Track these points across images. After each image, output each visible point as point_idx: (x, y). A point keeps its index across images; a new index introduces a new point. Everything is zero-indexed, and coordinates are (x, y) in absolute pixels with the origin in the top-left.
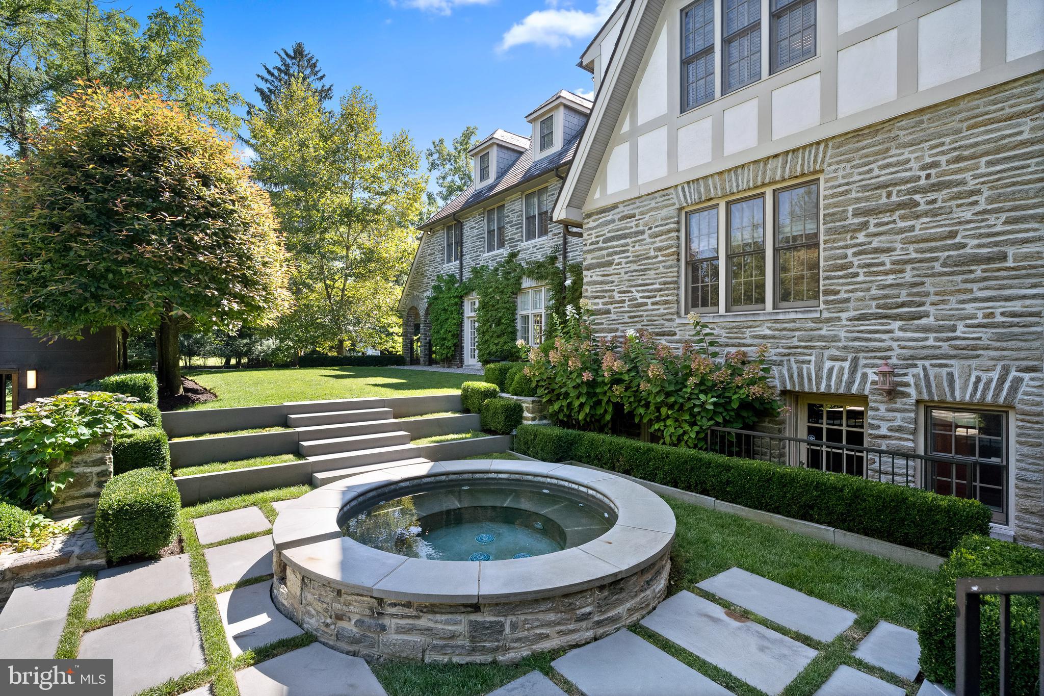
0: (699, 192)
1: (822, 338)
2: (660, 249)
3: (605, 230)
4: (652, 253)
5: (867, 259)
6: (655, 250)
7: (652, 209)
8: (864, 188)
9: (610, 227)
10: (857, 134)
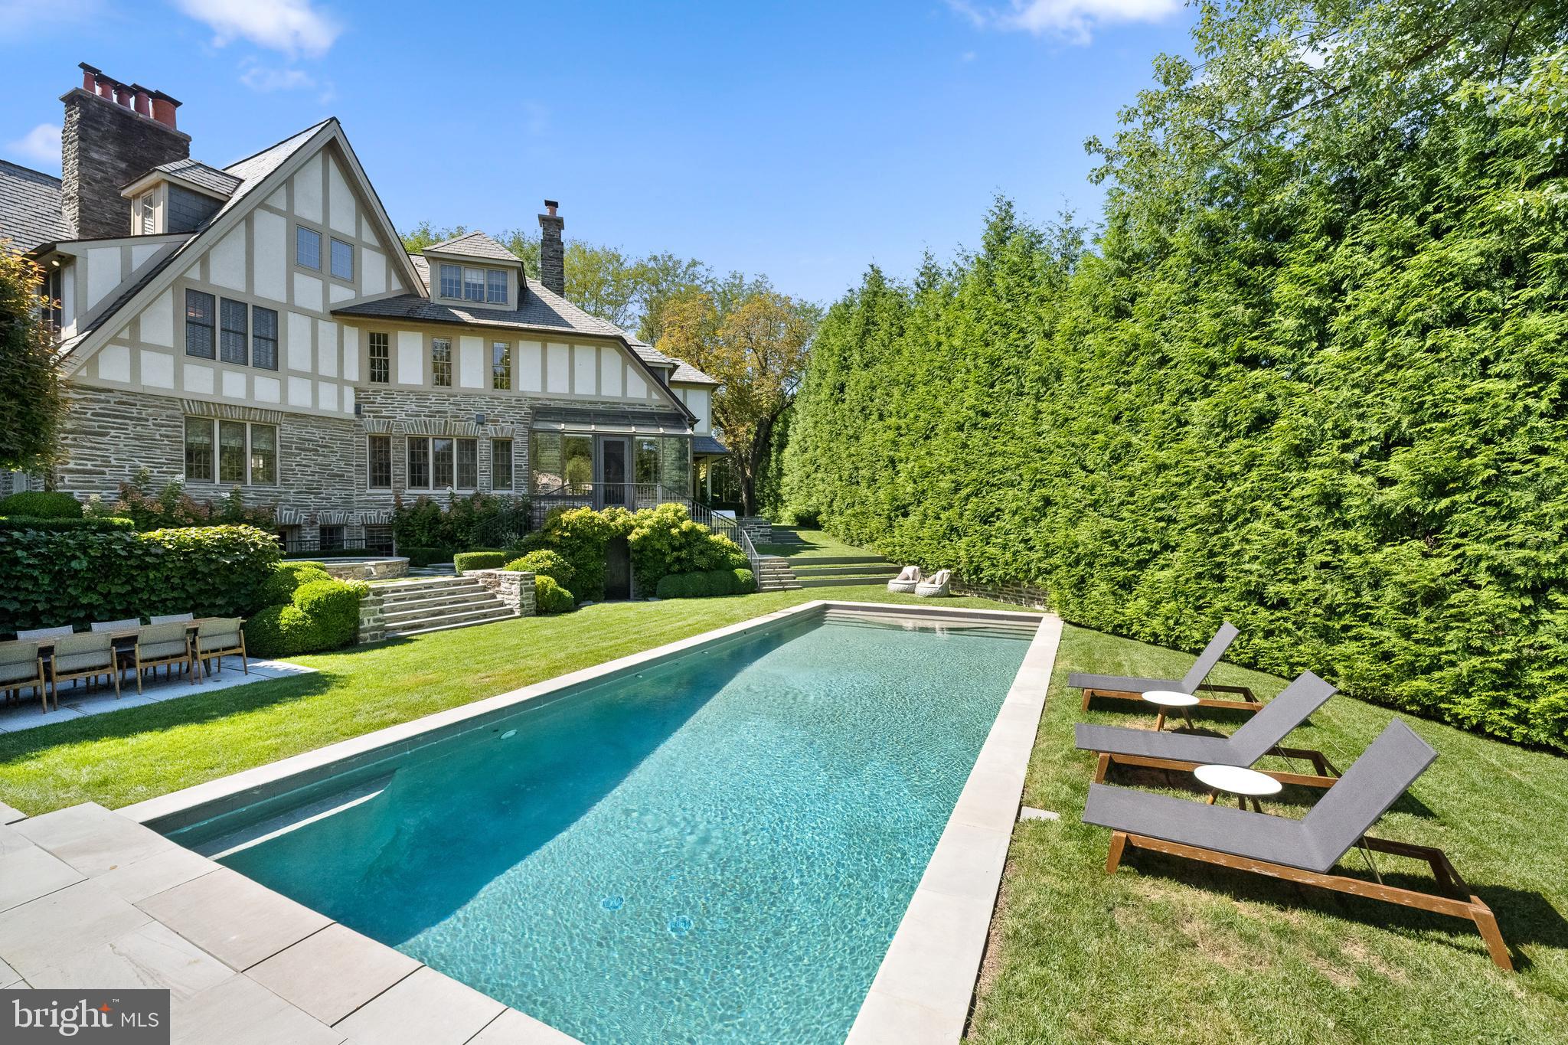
0: (202, 409)
1: (282, 500)
2: (167, 436)
4: (158, 437)
5: (301, 468)
6: (161, 435)
7: (156, 406)
8: (300, 439)
10: (296, 415)
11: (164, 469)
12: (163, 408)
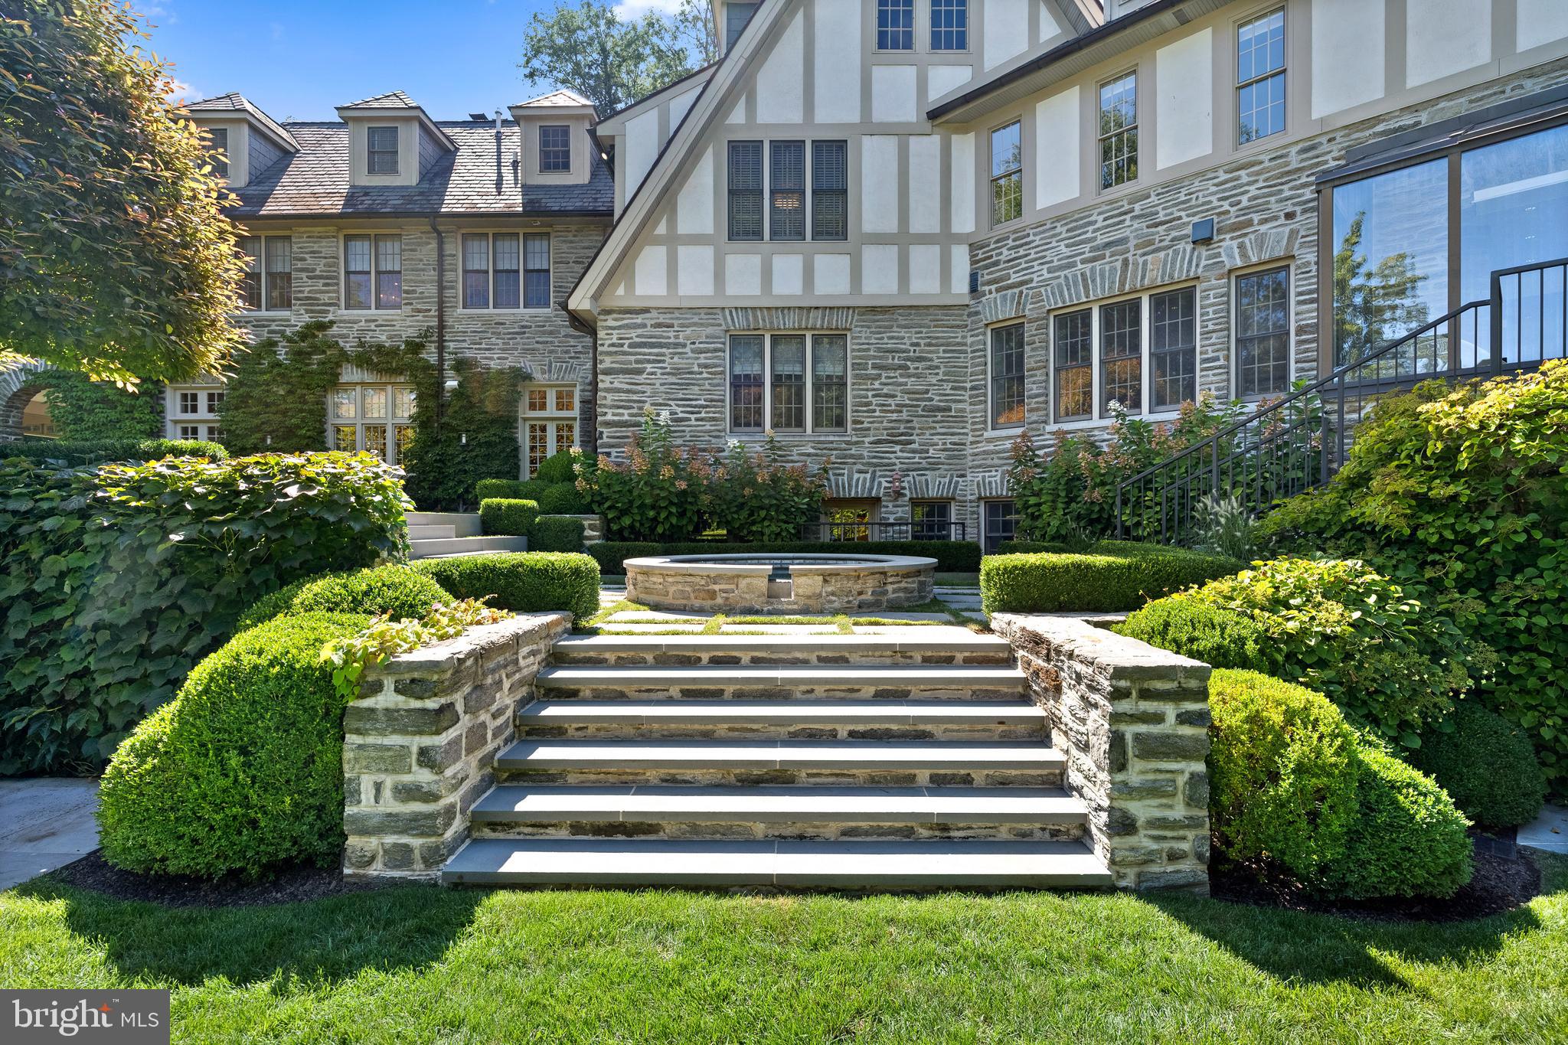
0: (747, 319)
1: (852, 456)
2: (706, 366)
3: (633, 333)
4: (696, 369)
5: (881, 401)
6: (699, 365)
7: (695, 324)
8: (879, 350)
9: (639, 331)
10: (873, 310)
11: (703, 415)
12: (702, 325)
